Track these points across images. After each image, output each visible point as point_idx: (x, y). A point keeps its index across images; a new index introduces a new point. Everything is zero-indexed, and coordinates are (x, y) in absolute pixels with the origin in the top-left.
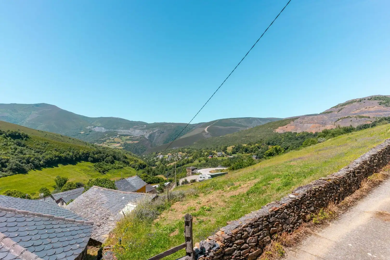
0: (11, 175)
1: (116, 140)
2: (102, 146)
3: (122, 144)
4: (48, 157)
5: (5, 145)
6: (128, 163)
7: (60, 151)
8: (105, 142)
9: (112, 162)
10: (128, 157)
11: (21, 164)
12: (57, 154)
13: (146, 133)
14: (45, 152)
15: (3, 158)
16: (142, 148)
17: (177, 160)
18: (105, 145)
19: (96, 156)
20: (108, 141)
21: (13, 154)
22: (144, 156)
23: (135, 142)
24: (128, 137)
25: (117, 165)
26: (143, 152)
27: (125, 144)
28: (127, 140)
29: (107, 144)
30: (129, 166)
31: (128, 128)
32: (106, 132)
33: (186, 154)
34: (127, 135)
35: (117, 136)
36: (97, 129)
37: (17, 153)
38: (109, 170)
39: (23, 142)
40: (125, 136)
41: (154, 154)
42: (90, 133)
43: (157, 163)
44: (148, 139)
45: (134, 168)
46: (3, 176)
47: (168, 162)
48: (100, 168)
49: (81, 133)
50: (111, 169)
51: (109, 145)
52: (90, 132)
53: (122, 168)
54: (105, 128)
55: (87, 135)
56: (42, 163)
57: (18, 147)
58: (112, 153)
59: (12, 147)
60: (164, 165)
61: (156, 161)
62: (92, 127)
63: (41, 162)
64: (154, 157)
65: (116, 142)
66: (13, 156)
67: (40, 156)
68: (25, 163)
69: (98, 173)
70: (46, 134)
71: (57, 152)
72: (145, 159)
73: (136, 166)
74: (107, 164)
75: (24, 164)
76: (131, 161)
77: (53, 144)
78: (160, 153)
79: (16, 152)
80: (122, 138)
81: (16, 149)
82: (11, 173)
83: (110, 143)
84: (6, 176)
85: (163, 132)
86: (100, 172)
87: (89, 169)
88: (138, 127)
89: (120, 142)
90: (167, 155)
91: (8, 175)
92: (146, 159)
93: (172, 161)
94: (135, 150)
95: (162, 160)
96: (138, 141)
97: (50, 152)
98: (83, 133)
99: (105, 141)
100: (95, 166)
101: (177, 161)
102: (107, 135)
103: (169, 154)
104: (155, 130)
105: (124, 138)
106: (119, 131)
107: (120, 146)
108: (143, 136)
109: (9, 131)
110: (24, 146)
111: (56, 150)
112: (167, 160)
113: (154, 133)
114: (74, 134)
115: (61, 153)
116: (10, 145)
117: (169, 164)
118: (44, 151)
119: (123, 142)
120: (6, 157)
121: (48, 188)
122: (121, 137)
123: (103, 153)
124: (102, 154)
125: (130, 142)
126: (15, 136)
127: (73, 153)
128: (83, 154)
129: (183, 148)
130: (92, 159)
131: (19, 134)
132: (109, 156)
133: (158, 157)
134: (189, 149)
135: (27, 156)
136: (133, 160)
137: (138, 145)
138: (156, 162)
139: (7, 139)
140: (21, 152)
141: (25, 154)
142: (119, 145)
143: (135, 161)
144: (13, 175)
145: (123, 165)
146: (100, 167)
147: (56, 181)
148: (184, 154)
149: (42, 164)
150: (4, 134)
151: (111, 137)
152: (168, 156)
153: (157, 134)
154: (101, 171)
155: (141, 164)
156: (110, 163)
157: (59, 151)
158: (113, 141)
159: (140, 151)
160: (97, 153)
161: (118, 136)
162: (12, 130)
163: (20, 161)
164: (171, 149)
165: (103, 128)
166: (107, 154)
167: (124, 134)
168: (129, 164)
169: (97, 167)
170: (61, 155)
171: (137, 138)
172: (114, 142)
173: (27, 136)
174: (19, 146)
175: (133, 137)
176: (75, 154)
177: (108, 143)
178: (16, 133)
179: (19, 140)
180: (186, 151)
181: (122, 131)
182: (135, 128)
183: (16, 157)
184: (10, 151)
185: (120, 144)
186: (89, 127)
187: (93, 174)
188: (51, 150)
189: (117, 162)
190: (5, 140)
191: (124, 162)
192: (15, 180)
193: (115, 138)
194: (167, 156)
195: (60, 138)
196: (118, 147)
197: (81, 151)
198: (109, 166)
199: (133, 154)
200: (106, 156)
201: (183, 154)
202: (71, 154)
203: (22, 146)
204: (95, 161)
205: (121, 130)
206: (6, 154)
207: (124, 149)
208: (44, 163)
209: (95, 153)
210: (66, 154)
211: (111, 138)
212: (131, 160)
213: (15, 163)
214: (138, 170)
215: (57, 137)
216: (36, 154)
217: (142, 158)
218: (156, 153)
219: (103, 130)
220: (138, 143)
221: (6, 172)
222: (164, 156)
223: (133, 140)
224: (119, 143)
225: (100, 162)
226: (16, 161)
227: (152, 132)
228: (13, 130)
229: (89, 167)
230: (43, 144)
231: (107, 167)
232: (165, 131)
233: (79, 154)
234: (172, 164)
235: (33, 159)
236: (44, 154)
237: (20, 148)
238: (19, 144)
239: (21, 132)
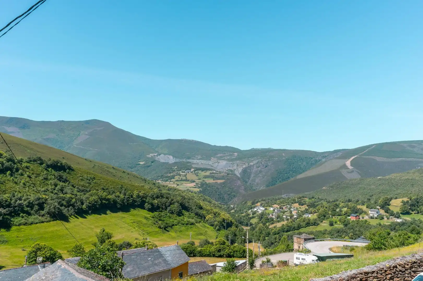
0: (47, 222)
1: (190, 176)
2: (167, 186)
3: (198, 184)
4: (92, 199)
5: (45, 179)
6: (202, 217)
8: (173, 180)
9: (180, 214)
10: (204, 206)
11: (60, 207)
12: (104, 194)
13: (237, 165)
14: (90, 191)
15: (40, 197)
16: (229, 193)
17: (289, 217)
18: (171, 184)
19: (156, 201)
20: (177, 178)
21: (52, 192)
22: (232, 206)
23: (219, 181)
24: (208, 173)
25: (186, 219)
26: (230, 199)
27: (203, 184)
28: (206, 177)
29: (176, 182)
30: (204, 222)
31: (208, 157)
32: (175, 163)
33: (307, 208)
34: (207, 169)
35: (190, 169)
36: (162, 159)
37: (57, 191)
38: (173, 225)
39: (65, 176)
40: (203, 170)
41: (249, 203)
42: (152, 164)
43: (254, 221)
44: (239, 176)
45: (213, 225)
46: (39, 222)
47: (271, 221)
48: (160, 222)
49: (139, 164)
50: (176, 225)
51: (178, 185)
52: (152, 162)
53: (192, 224)
54: (174, 156)
55: (149, 166)
57: (58, 182)
58: (179, 198)
59: (53, 182)
60: (264, 224)
61: (251, 216)
62: (156, 154)
63: (84, 206)
64: (249, 210)
65: (188, 180)
66: (52, 195)
67: (84, 197)
68: (65, 206)
69: (157, 229)
70: (95, 165)
71: (104, 192)
72: (233, 211)
73: (216, 223)
74: (171, 215)
75: (63, 208)
76: (209, 214)
77: (100, 179)
78: (259, 204)
79: (56, 189)
80: (198, 174)
81: (56, 185)
83: (180, 180)
84: (43, 222)
85: (266, 166)
86: (160, 227)
87: (144, 221)
88: (225, 156)
89: (196, 180)
90: (272, 207)
91: (45, 222)
92: (236, 211)
93: (279, 218)
95: (262, 216)
96: (224, 180)
97: (95, 191)
98: (143, 164)
99: (173, 177)
100: (153, 218)
101: (288, 220)
102: (176, 167)
103: (275, 206)
104: (252, 161)
105: (202, 174)
106: (195, 161)
107: (195, 187)
108: (231, 171)
109: (50, 159)
110: (65, 181)
111: (103, 189)
112: (271, 216)
113: (250, 167)
114: (130, 166)
115: (109, 193)
116: (51, 179)
117: (273, 223)
118: (88, 190)
119: (200, 181)
120: (44, 196)
122: (197, 171)
123: (166, 198)
124: (164, 199)
125: (210, 181)
127: (125, 194)
128: (138, 196)
129: (301, 196)
130: (150, 206)
131: (61, 164)
132: (173, 204)
133: (255, 209)
134: (313, 200)
135: (68, 196)
136: (211, 213)
137: (224, 187)
138: (251, 218)
139: (47, 170)
140: (62, 190)
141: (66, 193)
142: (193, 185)
143: (215, 214)
144: (50, 221)
145: (195, 220)
146: (160, 220)
148: (303, 208)
149: (85, 208)
150: (45, 164)
151: (182, 172)
152: (274, 210)
153: (255, 169)
154: (162, 227)
155: (224, 220)
156: (175, 215)
157: (107, 190)
158: (184, 178)
159: (226, 197)
160: (157, 197)
161: (192, 170)
163: (59, 203)
164: (280, 196)
165: (171, 157)
166: (172, 200)
167: (203, 166)
168: (205, 218)
169: (156, 220)
170: (109, 197)
171: (222, 175)
172: (186, 180)
173: (70, 168)
174: (60, 181)
175: (216, 173)
176: (128, 196)
177: (177, 181)
178: (58, 162)
179: (61, 173)
180: (307, 203)
182: (221, 158)
183: (55, 196)
184: (50, 187)
185: (194, 184)
186: (151, 154)
187: (150, 229)
188: (97, 188)
189: (186, 213)
191: (197, 214)
193: (187, 173)
194: (272, 209)
195: (112, 170)
196: (192, 189)
197: (135, 193)
198: (174, 219)
199: (214, 202)
200: (171, 204)
201: (300, 208)
202: (122, 196)
203: (63, 181)
204: (153, 209)
205: (198, 161)
206: (45, 191)
207: (200, 192)
208: (87, 207)
209: (155, 196)
210: (116, 196)
212: (208, 212)
213: (53, 205)
214: (219, 230)
215: (108, 169)
216: (78, 194)
217: (228, 210)
218: (253, 203)
219: (171, 160)
220: (223, 183)
221: (43, 216)
222: (266, 209)
223: (215, 177)
224: (194, 182)
225: (161, 211)
226: (55, 202)
227: (247, 164)
228: (55, 158)
229: (146, 218)
230: (87, 179)
231: (171, 220)
232: (269, 164)
233: (132, 196)
234: (279, 225)
235: (74, 200)
236: (88, 195)
237: (61, 183)
238: (60, 179)
239: (64, 162)
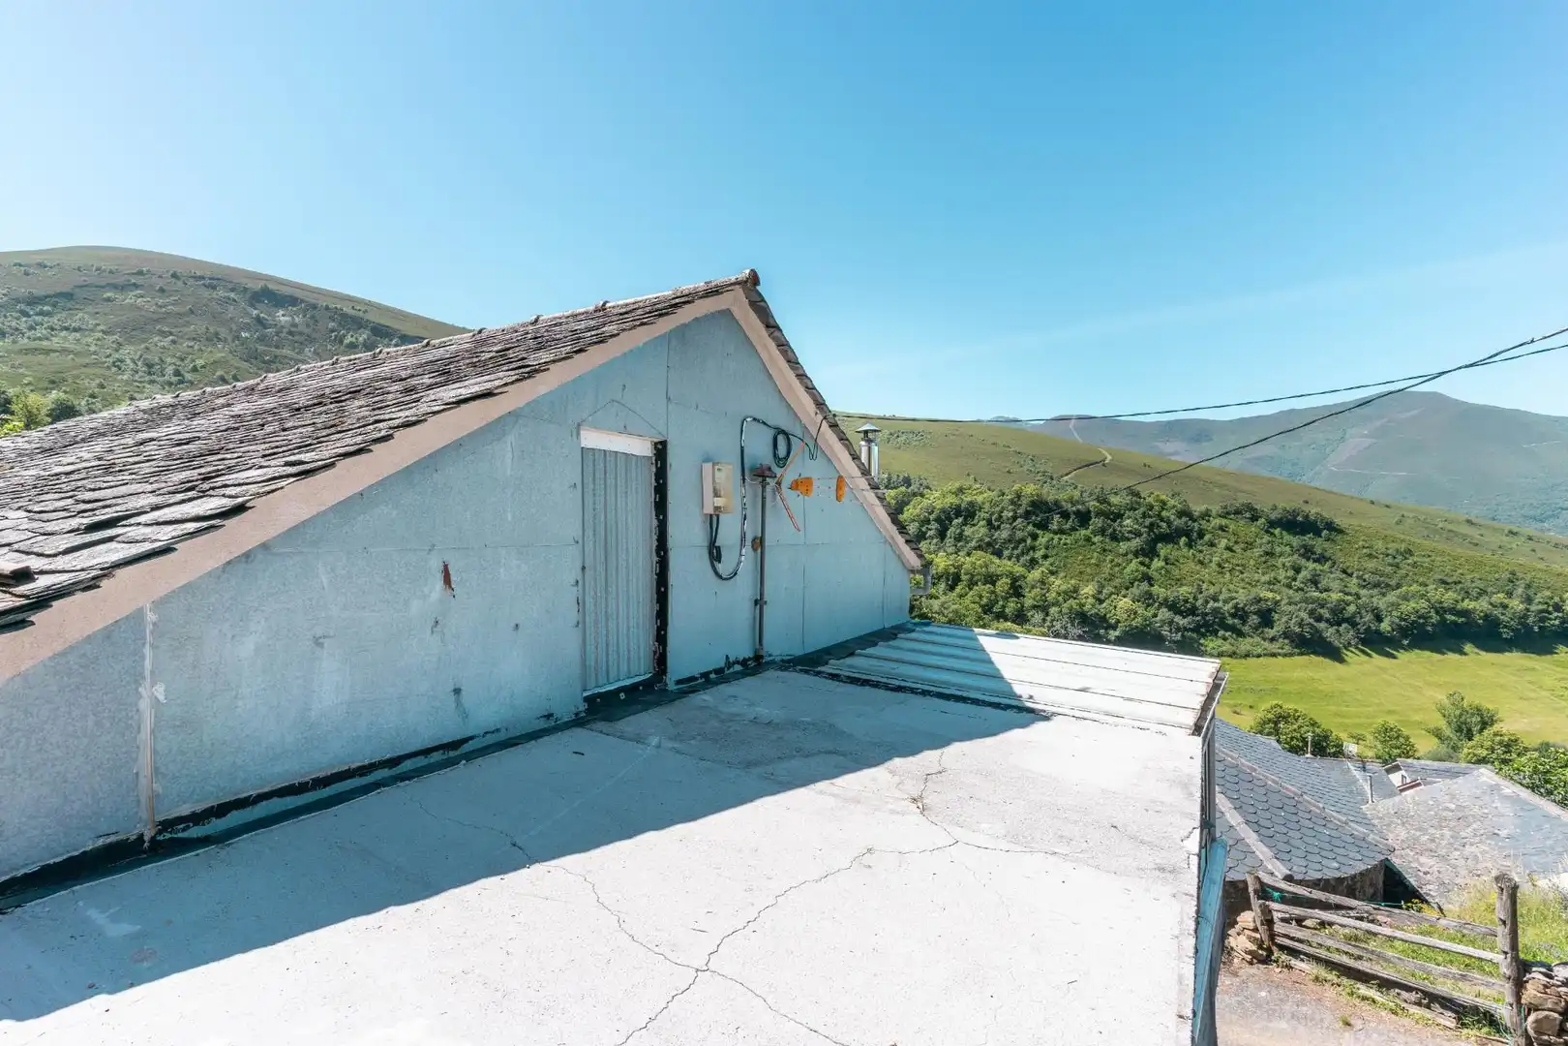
0: (1285, 655)
4: (1409, 607)
5: (1267, 553)
7: (1462, 589)
11: (1315, 624)
12: (1449, 597)
14: (1399, 586)
15: (1262, 595)
21: (1289, 587)
37: (1303, 583)
39: (1319, 545)
46: (1265, 655)
56: (1389, 629)
57: (1303, 562)
59: (1288, 561)
63: (1385, 626)
66: (1291, 592)
67: (1381, 603)
68: (1327, 621)
70: (1403, 516)
71: (1447, 590)
75: (1322, 625)
77: (1429, 556)
79: (1300, 576)
81: (1297, 570)
82: (1287, 649)
84: (1274, 655)
91: (1279, 655)
97: (1416, 587)
109: (1275, 508)
110: (1322, 559)
111: (1443, 582)
115: (1466, 595)
116: (1281, 555)
118: (1393, 583)
120: (1270, 595)
121: (1405, 732)
126: (1295, 524)
127: (1529, 600)
131: (1307, 516)
135: (1335, 596)
139: (1272, 534)
140: (1314, 581)
141: (1327, 590)
144: (1291, 655)
147: (1441, 710)
149: (1389, 632)
150: (1262, 521)
157: (1459, 587)
162: (1285, 505)
163: (1311, 613)
170: (1468, 605)
173: (1330, 526)
174: (1308, 559)
176: (1541, 607)
178: (1295, 513)
179: (1308, 538)
183: (1298, 596)
184: (1282, 575)
188: (1421, 580)
190: (1266, 538)
192: (1297, 674)
195: (1465, 529)
202: (1517, 605)
203: (1315, 561)
206: (1269, 583)
208: (1393, 630)
210: (1491, 604)
213: (1297, 617)
215: (1450, 527)
216: (1363, 592)
221: (1273, 640)
226: (1299, 610)
228: (1285, 503)
230: (1387, 555)
235: (1352, 608)
236: (1392, 597)
237: (1311, 565)
238: (1307, 552)
239: (1313, 511)
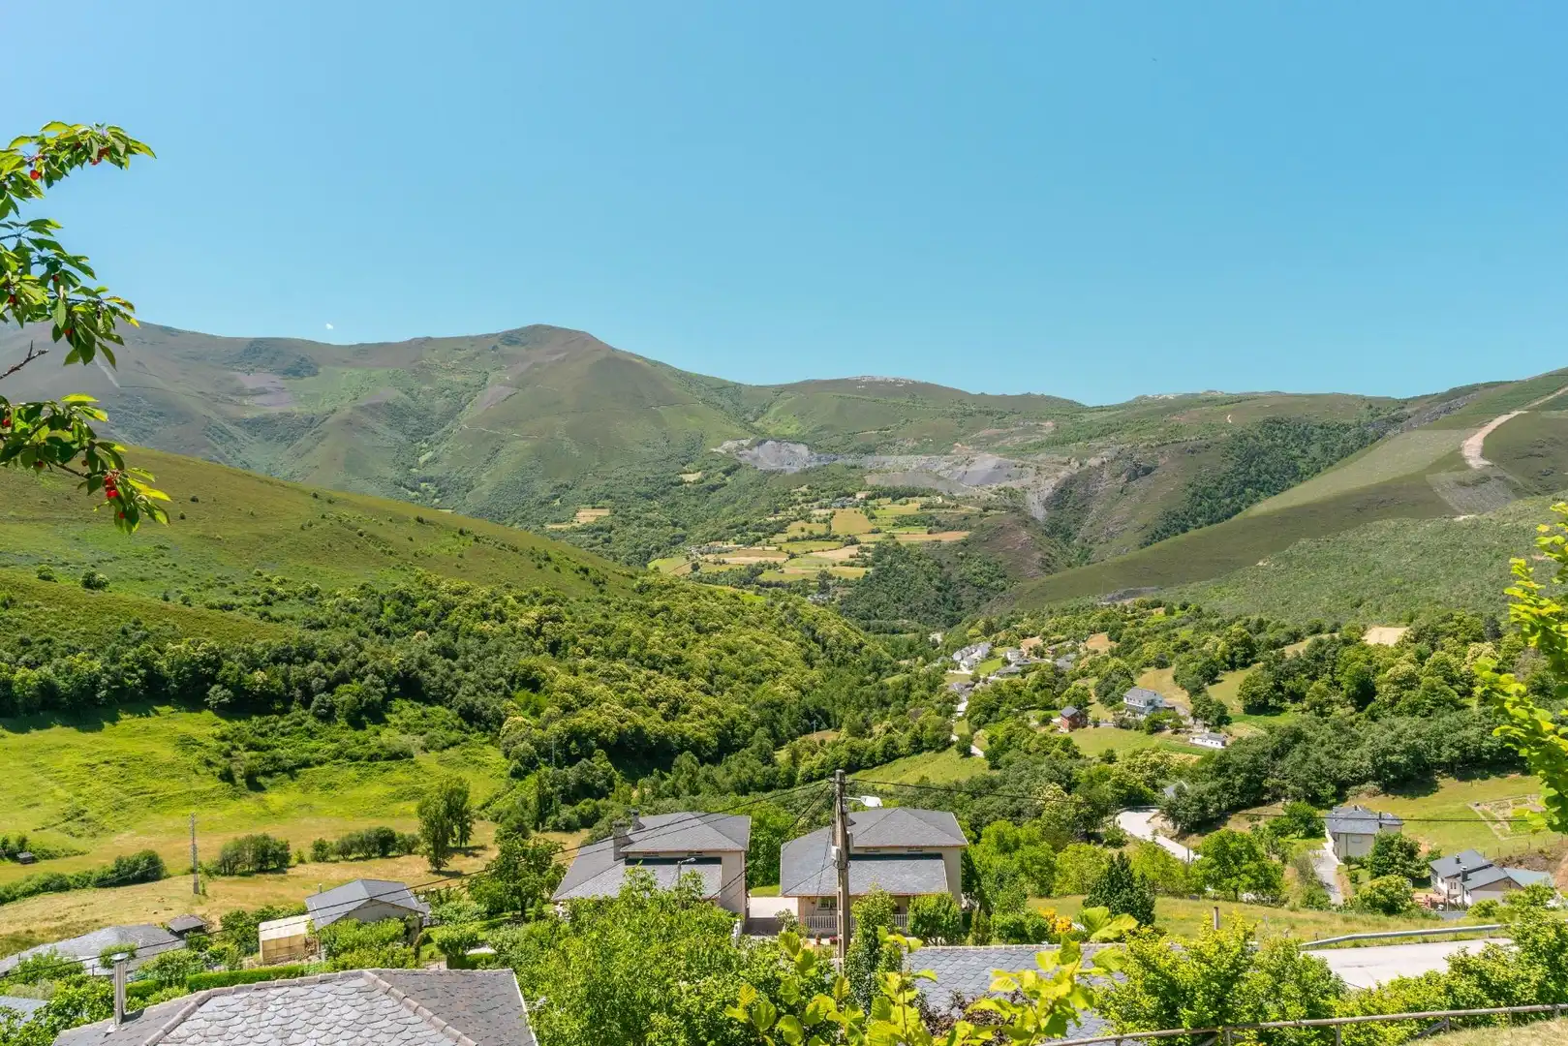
1: (848, 520)
3: (867, 550)
6: (493, 723)
8: (779, 537)
13: (1039, 472)
16: (980, 580)
18: (771, 557)
20: (794, 530)
23: (948, 537)
24: (913, 507)
27: (881, 551)
28: (903, 522)
29: (786, 547)
30: (493, 741)
31: (940, 444)
32: (807, 472)
34: (912, 493)
35: (853, 495)
36: (766, 457)
40: (896, 495)
42: (728, 479)
44: (1040, 513)
49: (681, 482)
51: (792, 556)
52: (728, 473)
54: (811, 447)
55: (714, 488)
62: (745, 443)
65: (834, 538)
80: (875, 513)
83: (804, 539)
85: (1148, 471)
86: (226, 776)
88: (1005, 436)
89: (859, 538)
94: (939, 589)
96: (967, 533)
98: (695, 482)
99: (781, 528)
102: (804, 489)
104: (1095, 453)
105: (890, 509)
106: (891, 461)
107: (852, 565)
108: (1009, 494)
113: (1087, 477)
114: (644, 489)
119: (878, 537)
122: (871, 502)
125: (917, 537)
137: (962, 558)
142: (846, 553)
151: (822, 506)
153: (1106, 484)
154: (238, 772)
156: (341, 724)
158: (820, 529)
161: (860, 496)
165: (802, 450)
167: (900, 483)
168: (501, 726)
171: (963, 512)
172: (829, 537)
175: (942, 507)
177: (795, 539)
181: (899, 465)
182: (989, 444)
185: (853, 550)
186: (728, 444)
187: (175, 786)
193: (838, 511)
205: (901, 460)
211: (817, 512)
219: (802, 459)
220: (965, 544)
223: (938, 524)
224: (853, 542)
227: (1077, 464)
232: (1161, 461)
